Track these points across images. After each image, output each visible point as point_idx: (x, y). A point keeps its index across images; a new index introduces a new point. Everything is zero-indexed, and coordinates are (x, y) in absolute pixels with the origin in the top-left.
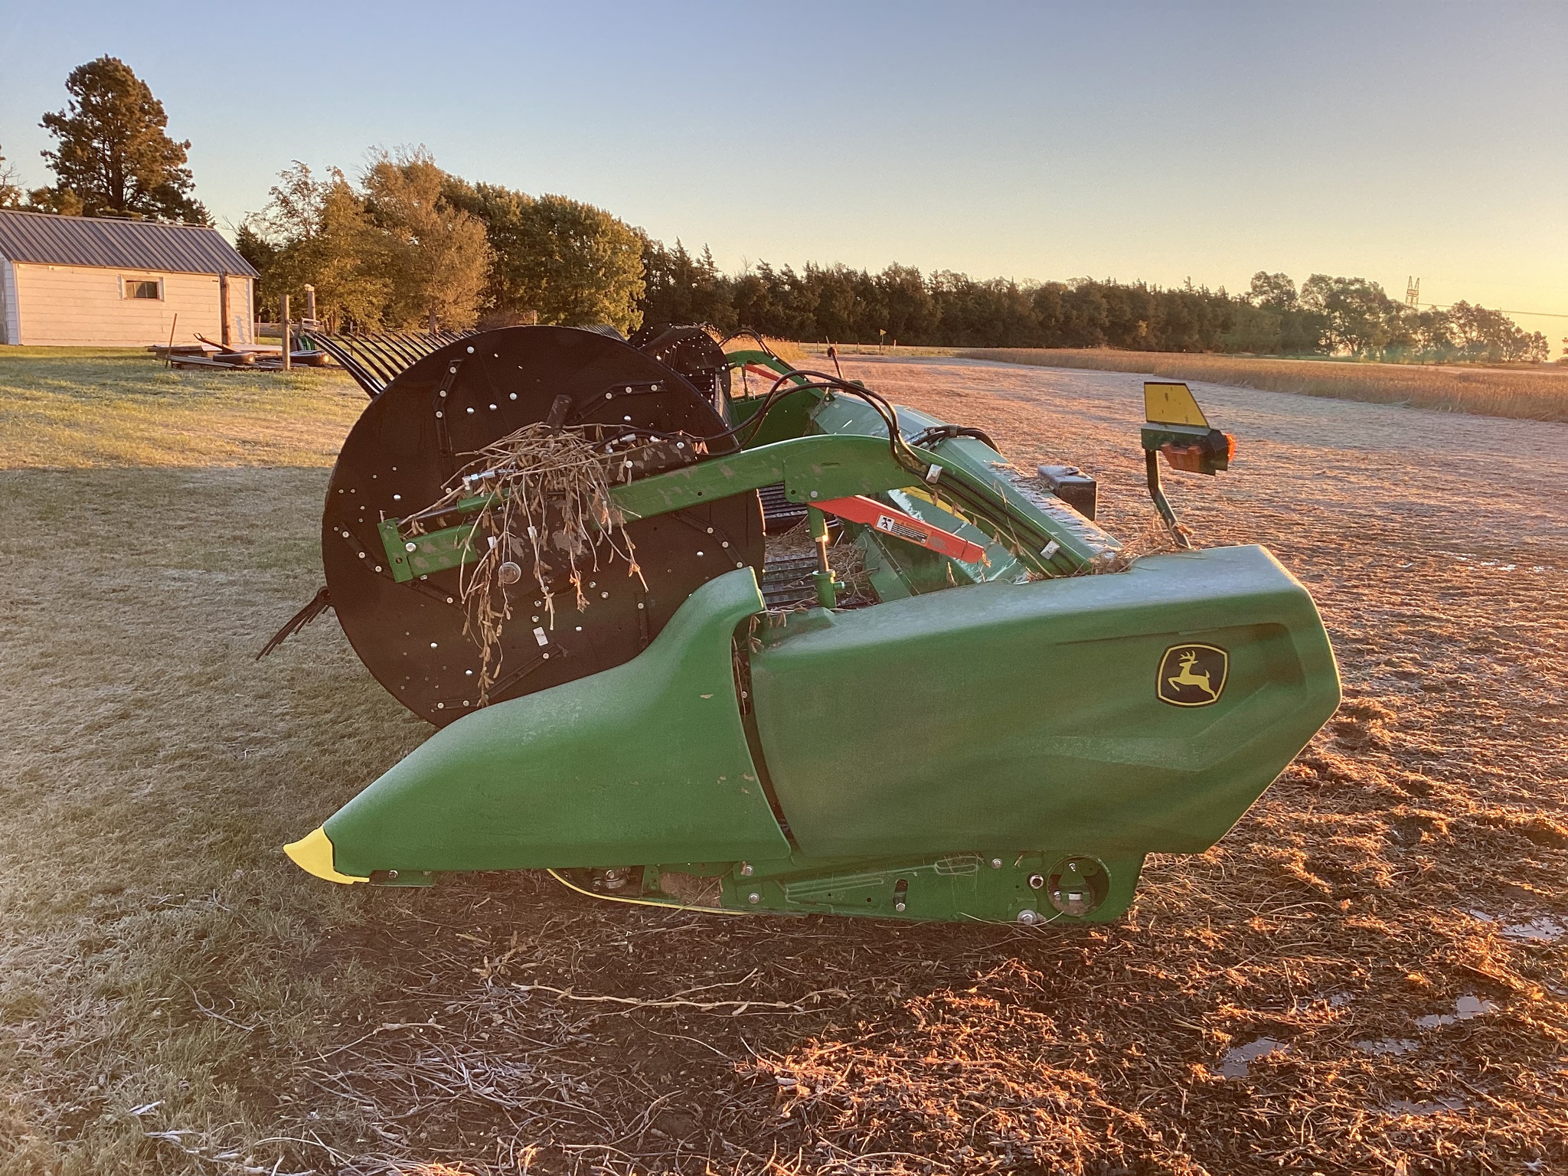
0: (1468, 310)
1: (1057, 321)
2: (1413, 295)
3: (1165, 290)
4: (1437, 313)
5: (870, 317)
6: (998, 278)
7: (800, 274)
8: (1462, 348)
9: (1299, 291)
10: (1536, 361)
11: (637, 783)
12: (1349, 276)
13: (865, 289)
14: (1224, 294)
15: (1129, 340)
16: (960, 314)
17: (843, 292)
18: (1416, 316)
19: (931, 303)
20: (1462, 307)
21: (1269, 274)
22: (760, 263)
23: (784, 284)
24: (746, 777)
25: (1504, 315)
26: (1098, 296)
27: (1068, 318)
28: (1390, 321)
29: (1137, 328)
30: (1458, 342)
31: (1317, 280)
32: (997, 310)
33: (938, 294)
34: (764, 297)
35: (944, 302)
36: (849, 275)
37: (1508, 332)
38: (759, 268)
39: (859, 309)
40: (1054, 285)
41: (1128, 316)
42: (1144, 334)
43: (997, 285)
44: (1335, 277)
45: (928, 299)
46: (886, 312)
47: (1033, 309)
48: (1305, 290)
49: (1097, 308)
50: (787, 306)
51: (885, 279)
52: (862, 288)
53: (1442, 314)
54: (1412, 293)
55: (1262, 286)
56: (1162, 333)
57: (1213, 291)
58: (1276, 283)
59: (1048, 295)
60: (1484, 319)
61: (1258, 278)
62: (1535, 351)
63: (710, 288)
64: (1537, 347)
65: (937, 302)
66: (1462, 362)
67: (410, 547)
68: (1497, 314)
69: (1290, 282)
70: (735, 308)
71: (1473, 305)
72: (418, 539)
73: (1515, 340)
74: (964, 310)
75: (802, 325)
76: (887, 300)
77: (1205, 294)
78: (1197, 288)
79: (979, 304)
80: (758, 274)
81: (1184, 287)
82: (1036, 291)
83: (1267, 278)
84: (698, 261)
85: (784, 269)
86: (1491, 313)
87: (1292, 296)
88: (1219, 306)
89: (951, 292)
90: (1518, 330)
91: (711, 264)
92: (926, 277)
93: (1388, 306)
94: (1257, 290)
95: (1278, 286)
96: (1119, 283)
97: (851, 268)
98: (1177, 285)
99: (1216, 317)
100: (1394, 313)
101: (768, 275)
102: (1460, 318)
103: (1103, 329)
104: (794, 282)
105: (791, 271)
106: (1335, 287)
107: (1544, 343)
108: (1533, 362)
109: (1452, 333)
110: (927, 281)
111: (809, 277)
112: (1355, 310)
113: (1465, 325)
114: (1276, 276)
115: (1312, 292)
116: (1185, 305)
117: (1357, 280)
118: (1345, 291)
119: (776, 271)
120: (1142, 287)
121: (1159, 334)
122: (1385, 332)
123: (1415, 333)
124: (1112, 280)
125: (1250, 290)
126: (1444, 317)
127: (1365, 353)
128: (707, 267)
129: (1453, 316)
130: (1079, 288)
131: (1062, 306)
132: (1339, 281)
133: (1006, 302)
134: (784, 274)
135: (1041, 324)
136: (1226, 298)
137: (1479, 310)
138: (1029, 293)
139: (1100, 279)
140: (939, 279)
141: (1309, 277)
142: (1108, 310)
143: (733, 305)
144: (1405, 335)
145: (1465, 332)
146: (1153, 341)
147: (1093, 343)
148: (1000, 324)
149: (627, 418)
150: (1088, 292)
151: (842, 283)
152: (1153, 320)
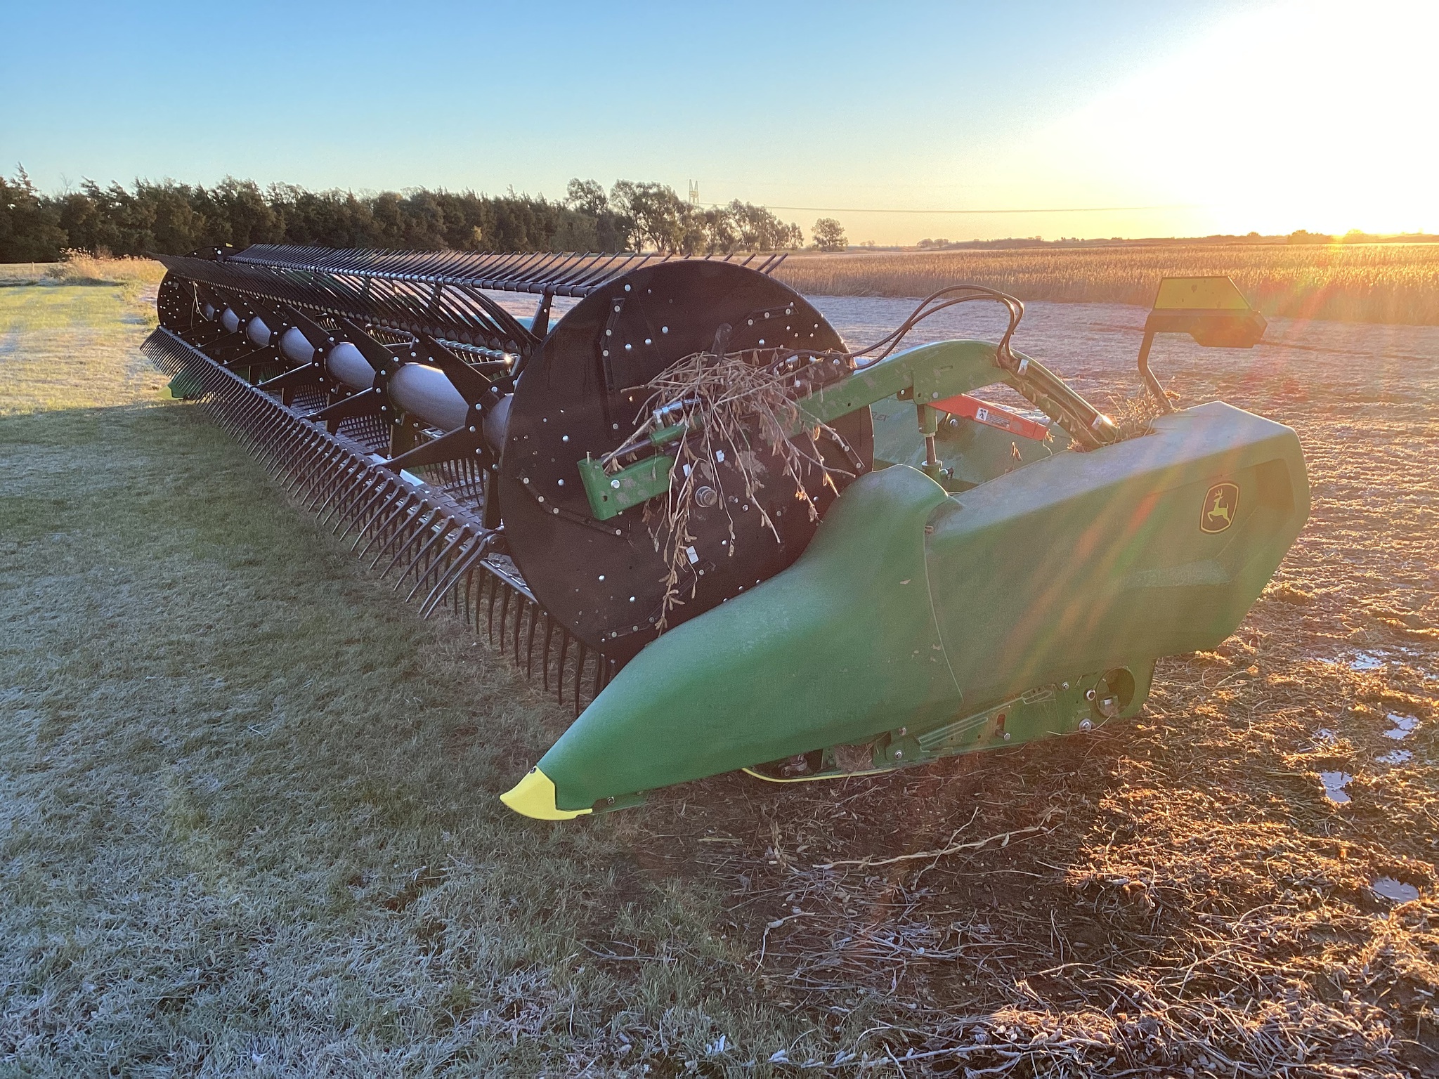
0: (741, 207)
1: (399, 228)
2: (694, 196)
3: (491, 198)
4: (717, 211)
5: (212, 232)
6: (334, 189)
7: (131, 191)
8: (740, 240)
9: (608, 196)
10: (794, 248)
11: (846, 670)
12: (647, 182)
13: (203, 204)
14: (543, 200)
15: (467, 245)
16: (303, 224)
17: (179, 206)
18: (703, 214)
19: (273, 215)
20: (736, 205)
21: (581, 181)
22: (84, 181)
23: (114, 200)
24: (934, 647)
25: (768, 211)
26: (433, 205)
27: (409, 226)
28: (684, 219)
29: (472, 233)
30: (737, 235)
31: (623, 185)
32: (340, 220)
33: (278, 206)
34: (94, 215)
35: (287, 213)
36: (184, 190)
37: (772, 224)
38: (83, 185)
39: (201, 224)
40: (389, 194)
41: (463, 222)
42: (480, 239)
43: (333, 196)
44: (636, 182)
45: (270, 211)
46: (228, 225)
47: (374, 218)
48: (613, 195)
49: (434, 216)
50: (121, 224)
51: (221, 193)
52: (199, 202)
53: (722, 212)
54: (694, 194)
55: (577, 192)
56: (496, 237)
57: (534, 198)
58: (589, 189)
59: (385, 204)
60: (754, 215)
61: (573, 184)
62: (793, 239)
63: (31, 208)
64: (794, 236)
65: (278, 212)
66: (741, 252)
67: (615, 484)
68: (763, 210)
69: (599, 188)
70: (63, 229)
71: (744, 203)
72: (620, 475)
73: (778, 232)
74: (307, 219)
75: (141, 242)
76: (228, 213)
77: (527, 201)
78: (519, 196)
79: (322, 215)
80: (84, 192)
81: (508, 195)
82: (374, 201)
83: (580, 184)
84: (14, 182)
85: (112, 186)
86: (758, 209)
87: (603, 200)
88: (541, 211)
89: (291, 203)
90: (780, 223)
91: (28, 184)
92: (264, 190)
93: (681, 207)
94: (574, 196)
95: (590, 192)
96: (450, 191)
97: (185, 183)
98: (503, 194)
99: (539, 220)
100: (686, 212)
101: (94, 193)
102: (735, 215)
103: (443, 235)
104: (124, 199)
105: (119, 188)
106: (639, 191)
107: (799, 232)
108: (793, 249)
109: (731, 227)
110: (265, 194)
111: (140, 193)
112: (655, 211)
113: (739, 220)
114: (588, 183)
115: (619, 196)
116: (512, 211)
117: (654, 185)
118: (645, 194)
119: (104, 189)
120: (471, 195)
121: (492, 238)
122: (681, 229)
123: (704, 228)
124: (443, 188)
125: (568, 196)
126: (723, 215)
127: (668, 249)
128: (24, 186)
129: (730, 213)
130: (413, 198)
131: (401, 215)
132: (639, 186)
133: (348, 212)
134: (112, 190)
135: (384, 231)
136: (545, 204)
137: (750, 207)
138: (366, 202)
139: (432, 190)
140: (277, 191)
141: (615, 183)
142: (444, 217)
143: (62, 226)
144: (697, 231)
145: (741, 227)
146: (489, 245)
147: (434, 249)
148: (345, 234)
149: (762, 342)
150: (422, 203)
151: (177, 199)
152: (486, 225)
